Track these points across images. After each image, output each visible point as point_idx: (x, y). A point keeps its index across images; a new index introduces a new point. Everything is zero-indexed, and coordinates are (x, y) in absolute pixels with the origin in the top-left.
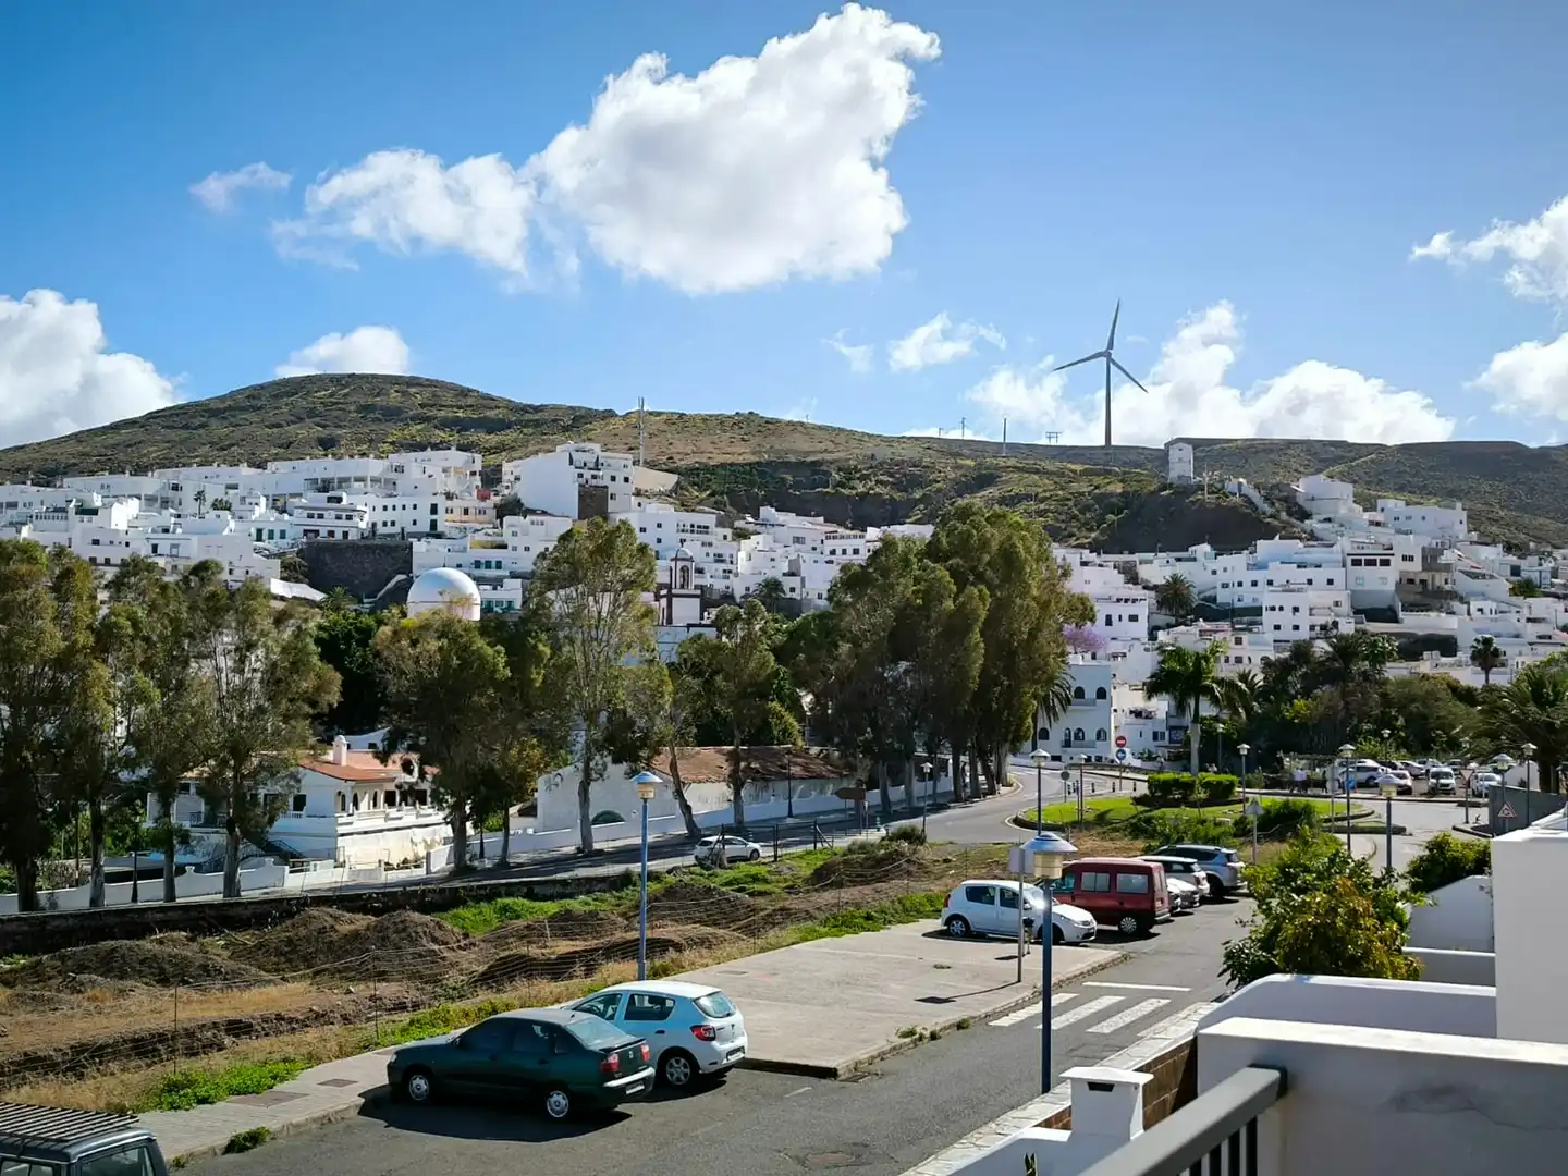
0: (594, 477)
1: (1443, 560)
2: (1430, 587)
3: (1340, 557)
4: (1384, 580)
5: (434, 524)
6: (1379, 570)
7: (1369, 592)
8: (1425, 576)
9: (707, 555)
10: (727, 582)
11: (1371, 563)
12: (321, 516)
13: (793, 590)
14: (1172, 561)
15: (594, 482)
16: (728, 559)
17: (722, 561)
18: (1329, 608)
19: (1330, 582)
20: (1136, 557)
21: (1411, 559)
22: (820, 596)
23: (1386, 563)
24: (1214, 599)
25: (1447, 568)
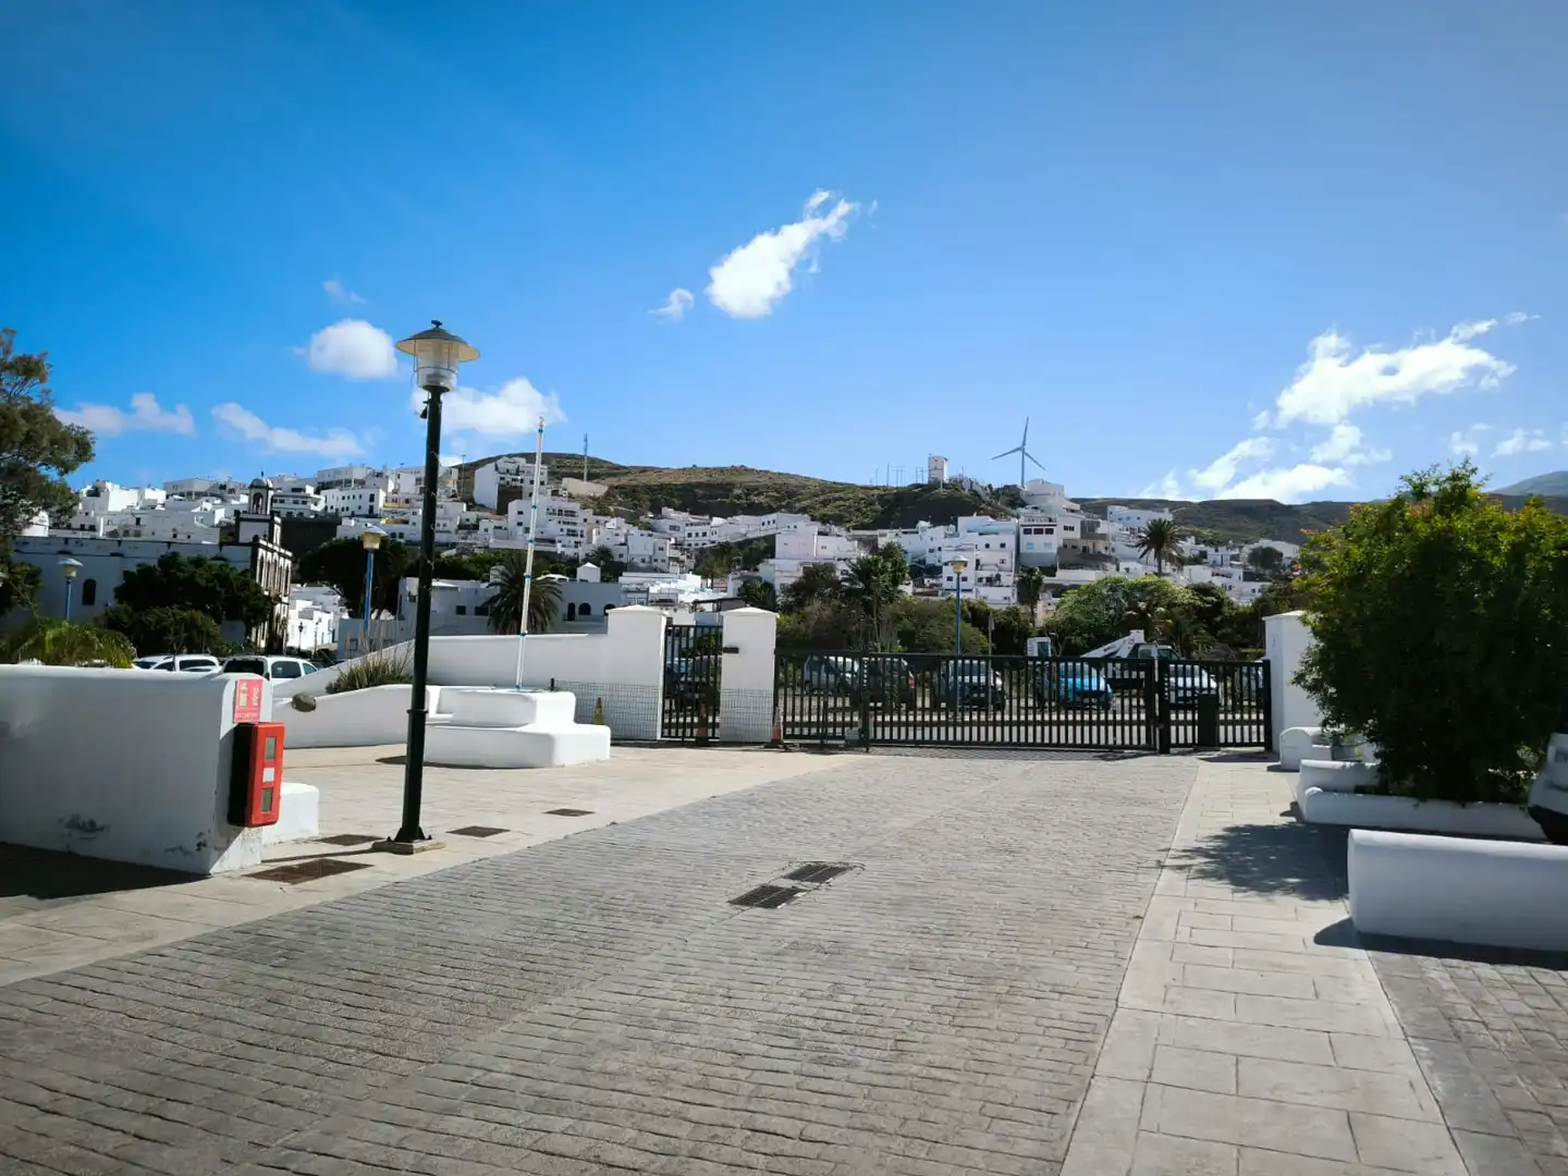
0: (514, 480)
1: (1099, 531)
2: (1091, 552)
3: (1014, 528)
4: (1048, 545)
5: (371, 509)
6: (1044, 538)
7: (1038, 555)
8: (1084, 543)
9: (562, 530)
10: (576, 550)
11: (1039, 532)
12: (282, 502)
13: (621, 556)
14: (900, 533)
15: (514, 484)
16: (579, 533)
17: (574, 535)
18: (996, 565)
19: (1003, 545)
20: (878, 532)
21: (1072, 529)
22: (643, 561)
23: (1050, 532)
24: (923, 562)
25: (1103, 537)
